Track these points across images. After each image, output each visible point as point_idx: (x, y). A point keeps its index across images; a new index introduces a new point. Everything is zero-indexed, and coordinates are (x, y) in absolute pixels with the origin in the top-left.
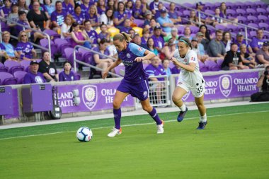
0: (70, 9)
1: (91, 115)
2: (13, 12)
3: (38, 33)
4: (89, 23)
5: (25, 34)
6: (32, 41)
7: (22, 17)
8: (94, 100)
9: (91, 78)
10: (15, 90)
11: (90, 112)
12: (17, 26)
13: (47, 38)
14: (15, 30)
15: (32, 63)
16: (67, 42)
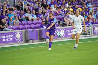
0: (56, 2)
3: (45, 11)
4: (62, 7)
5: (40, 11)
8: (64, 34)
9: (63, 26)
10: (37, 31)
11: (63, 38)
12: (37, 8)
13: (48, 13)
14: (37, 10)
15: (42, 21)
16: (54, 14)
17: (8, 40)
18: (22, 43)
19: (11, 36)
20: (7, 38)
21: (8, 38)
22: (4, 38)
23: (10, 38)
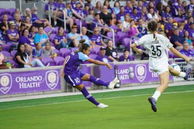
0: (130, 11)
1: (141, 85)
2: (90, 14)
4: (141, 20)
6: (102, 34)
7: (96, 17)
8: (144, 75)
9: (142, 59)
10: (89, 68)
11: (141, 83)
13: (112, 32)
15: (101, 49)
16: (125, 34)
17: (32, 85)
18: (60, 91)
19: (38, 78)
20: (29, 82)
21: (33, 81)
22: (25, 83)
23: (35, 82)
